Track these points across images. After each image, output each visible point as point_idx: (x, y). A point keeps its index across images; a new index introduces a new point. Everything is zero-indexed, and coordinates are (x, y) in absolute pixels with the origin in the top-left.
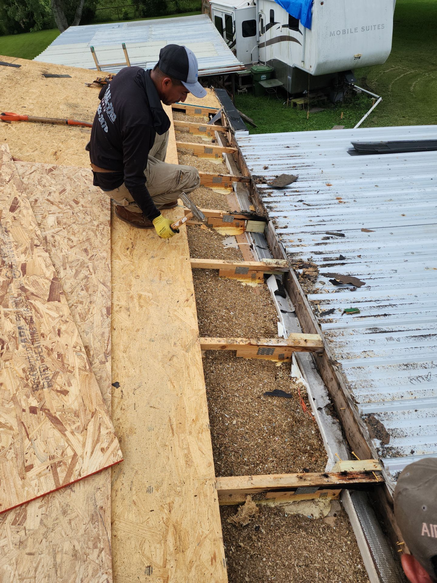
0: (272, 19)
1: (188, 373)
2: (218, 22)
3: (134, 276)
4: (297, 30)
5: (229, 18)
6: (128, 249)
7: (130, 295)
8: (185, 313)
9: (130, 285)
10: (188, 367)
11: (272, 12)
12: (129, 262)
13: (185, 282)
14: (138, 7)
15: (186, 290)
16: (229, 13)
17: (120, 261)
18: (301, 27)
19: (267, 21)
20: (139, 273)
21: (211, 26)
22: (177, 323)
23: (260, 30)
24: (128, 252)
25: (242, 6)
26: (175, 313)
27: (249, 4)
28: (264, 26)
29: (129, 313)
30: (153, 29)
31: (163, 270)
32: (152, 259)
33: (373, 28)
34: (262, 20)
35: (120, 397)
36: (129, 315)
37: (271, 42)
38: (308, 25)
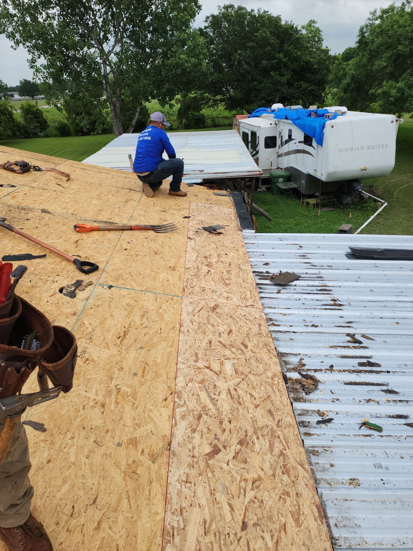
0: (290, 136)
1: (150, 490)
2: (245, 136)
3: (118, 367)
4: (311, 145)
5: (254, 134)
6: (119, 338)
7: (109, 389)
8: (161, 415)
9: (112, 378)
10: (151, 483)
11: (290, 131)
12: (116, 352)
13: (167, 378)
14: (182, 121)
15: (166, 388)
16: (254, 130)
17: (108, 351)
18: (314, 143)
19: (286, 138)
20: (124, 365)
21: (239, 140)
22: (150, 427)
23: (280, 144)
24: (119, 341)
25: (266, 125)
26: (151, 414)
27: (271, 124)
28: (283, 140)
29: (103, 410)
30: (190, 139)
31: (148, 363)
32: (140, 350)
33: (378, 147)
34: (282, 136)
35: (70, 514)
36: (103, 413)
37: (288, 153)
38: (320, 142)
